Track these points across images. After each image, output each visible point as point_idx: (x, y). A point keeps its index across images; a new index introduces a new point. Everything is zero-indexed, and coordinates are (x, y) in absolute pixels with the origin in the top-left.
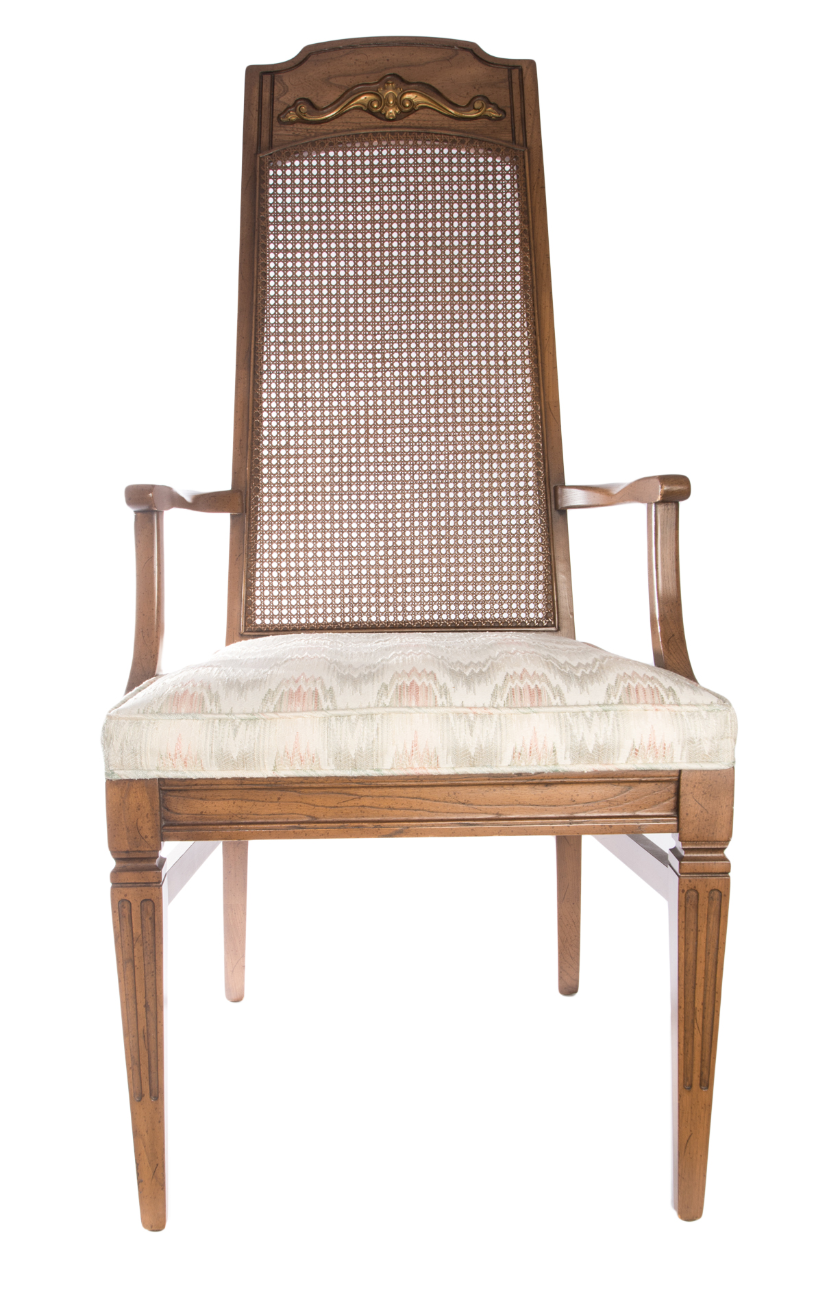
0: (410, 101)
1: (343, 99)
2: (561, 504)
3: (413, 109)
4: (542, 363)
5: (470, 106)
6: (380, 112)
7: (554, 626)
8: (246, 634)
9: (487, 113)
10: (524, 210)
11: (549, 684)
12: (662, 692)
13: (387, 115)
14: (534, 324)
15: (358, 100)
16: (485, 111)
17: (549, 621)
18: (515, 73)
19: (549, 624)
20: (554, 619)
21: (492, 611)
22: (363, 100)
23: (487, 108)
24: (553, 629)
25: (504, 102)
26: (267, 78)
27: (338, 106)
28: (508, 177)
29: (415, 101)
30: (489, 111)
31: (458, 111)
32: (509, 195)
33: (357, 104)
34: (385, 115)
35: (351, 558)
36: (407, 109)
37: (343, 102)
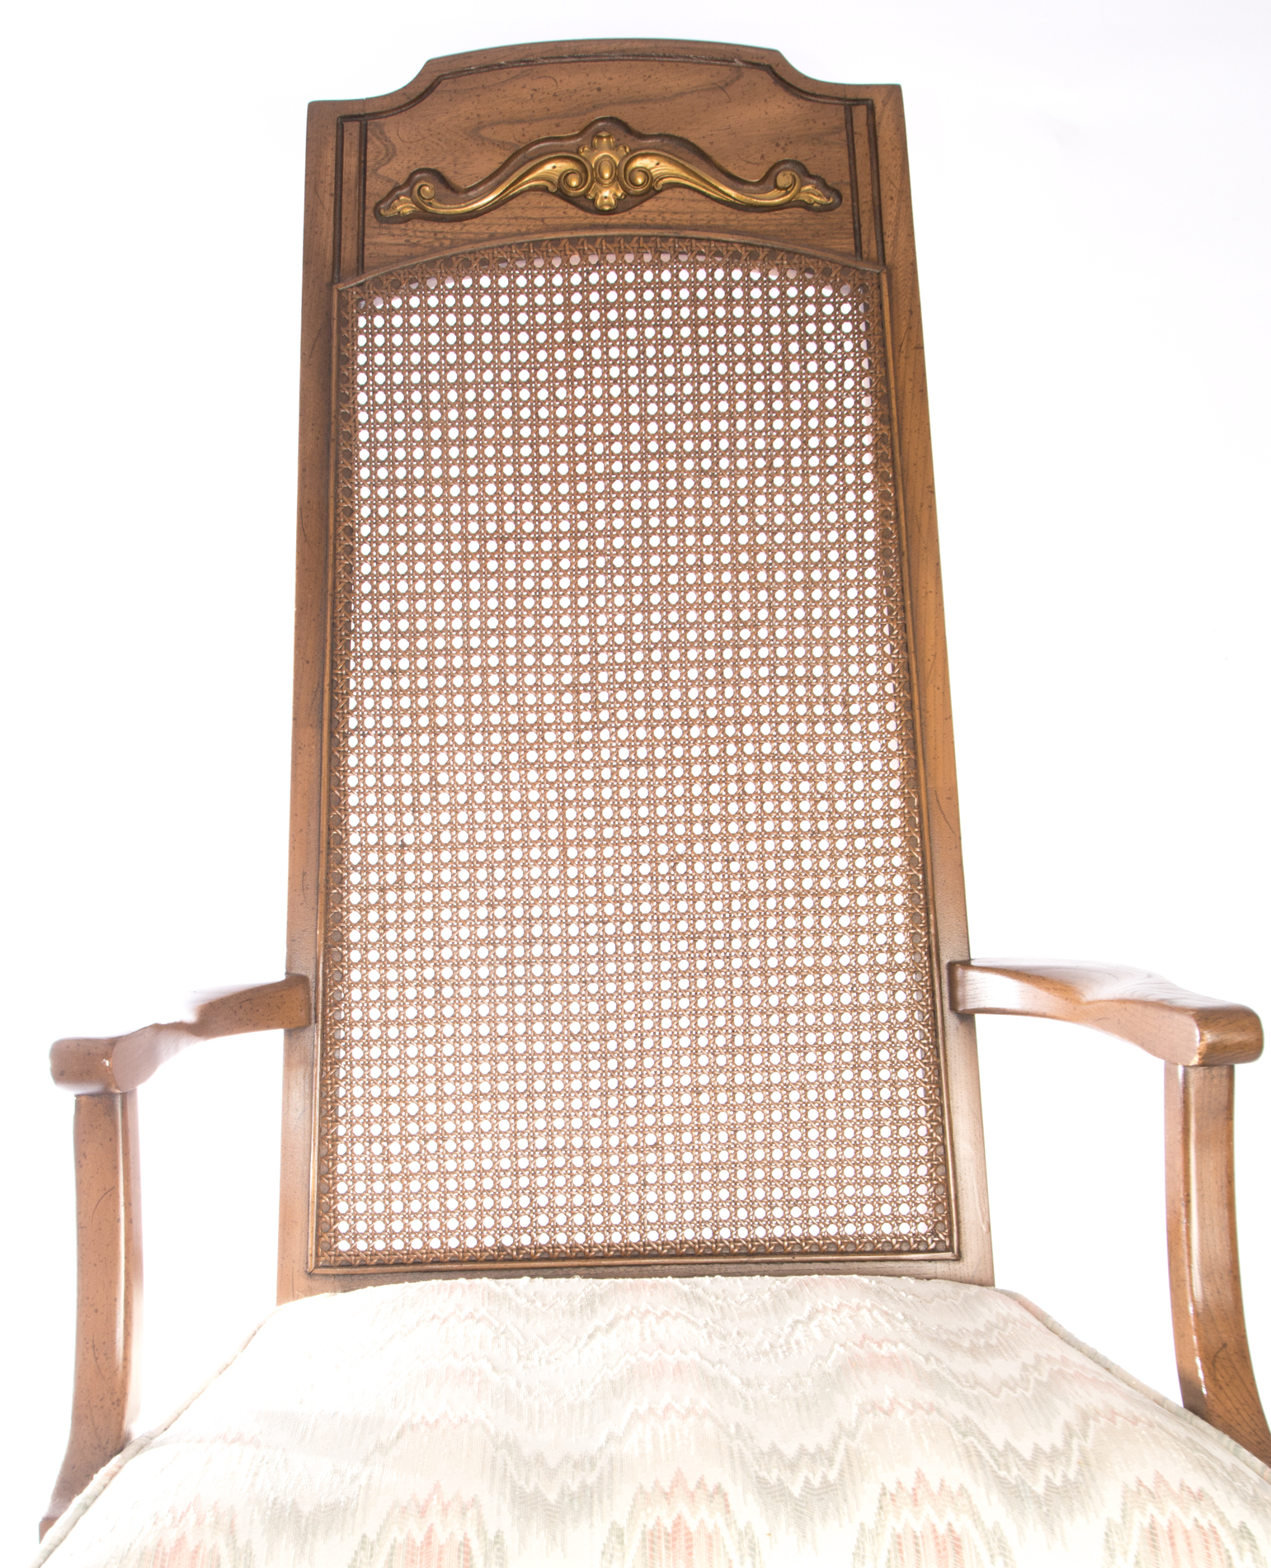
0: (646, 172)
1: (507, 170)
2: (964, 1002)
3: (651, 188)
4: (920, 709)
5: (768, 179)
6: (585, 195)
7: (950, 1249)
8: (318, 1271)
9: (803, 197)
10: (882, 396)
11: (976, 1519)
12: (1228, 1542)
13: (598, 202)
14: (905, 627)
15: (539, 172)
16: (799, 191)
17: (941, 1241)
18: (860, 113)
19: (940, 1247)
20: (950, 1236)
21: (823, 1221)
22: (547, 172)
23: (803, 184)
24: (948, 1255)
25: (838, 175)
26: (353, 129)
27: (499, 184)
28: (847, 327)
29: (655, 172)
30: (808, 192)
31: (742, 192)
32: (849, 365)
33: (536, 179)
34: (594, 200)
35: (532, 1115)
36: (640, 190)
37: (508, 177)
